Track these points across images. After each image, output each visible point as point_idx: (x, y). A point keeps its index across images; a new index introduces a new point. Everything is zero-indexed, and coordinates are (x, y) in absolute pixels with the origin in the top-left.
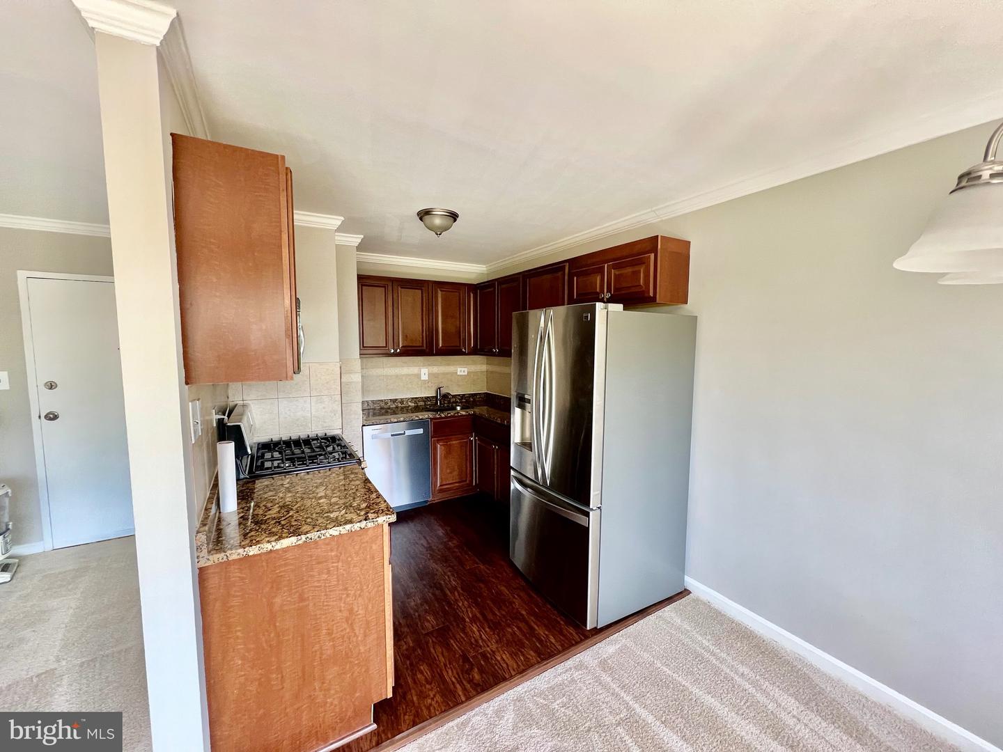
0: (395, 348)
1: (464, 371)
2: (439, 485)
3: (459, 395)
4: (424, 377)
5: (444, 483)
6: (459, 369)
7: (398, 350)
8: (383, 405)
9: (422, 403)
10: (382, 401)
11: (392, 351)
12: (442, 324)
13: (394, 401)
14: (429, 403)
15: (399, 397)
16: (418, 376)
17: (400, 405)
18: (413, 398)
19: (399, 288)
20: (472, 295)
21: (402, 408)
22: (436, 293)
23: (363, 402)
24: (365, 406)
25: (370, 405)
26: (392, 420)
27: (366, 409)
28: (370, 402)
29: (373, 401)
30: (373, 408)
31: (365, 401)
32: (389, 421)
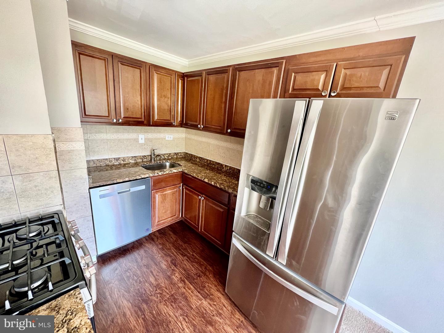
0: (118, 118)
1: (170, 138)
2: (157, 221)
3: (167, 154)
4: (141, 141)
5: (161, 219)
6: (167, 136)
7: (120, 121)
8: (108, 163)
9: (140, 160)
10: (107, 159)
11: (115, 121)
12: (157, 101)
13: (118, 159)
14: (145, 160)
15: (122, 155)
16: (136, 140)
17: (122, 162)
18: (133, 157)
19: (120, 64)
20: (180, 81)
21: (125, 165)
22: (153, 75)
23: (88, 162)
24: (90, 166)
25: (95, 165)
26: (119, 181)
27: (92, 166)
28: (96, 161)
29: (99, 160)
30: (99, 165)
31: (90, 160)
32: (115, 182)
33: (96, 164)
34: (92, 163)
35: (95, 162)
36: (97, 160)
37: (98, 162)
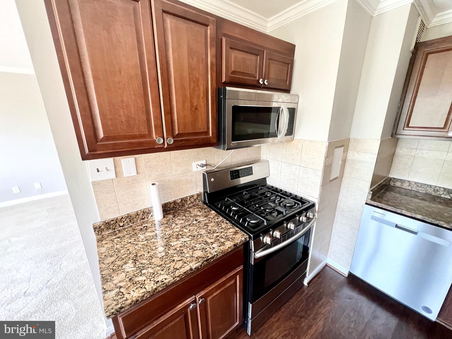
8: (430, 191)
24: (403, 187)
25: (410, 188)
26: (404, 212)
27: (405, 188)
28: (413, 183)
29: (418, 183)
30: (416, 190)
31: (405, 180)
32: (399, 211)
33: (412, 188)
34: (407, 184)
35: (411, 184)
36: (416, 183)
37: (415, 185)
